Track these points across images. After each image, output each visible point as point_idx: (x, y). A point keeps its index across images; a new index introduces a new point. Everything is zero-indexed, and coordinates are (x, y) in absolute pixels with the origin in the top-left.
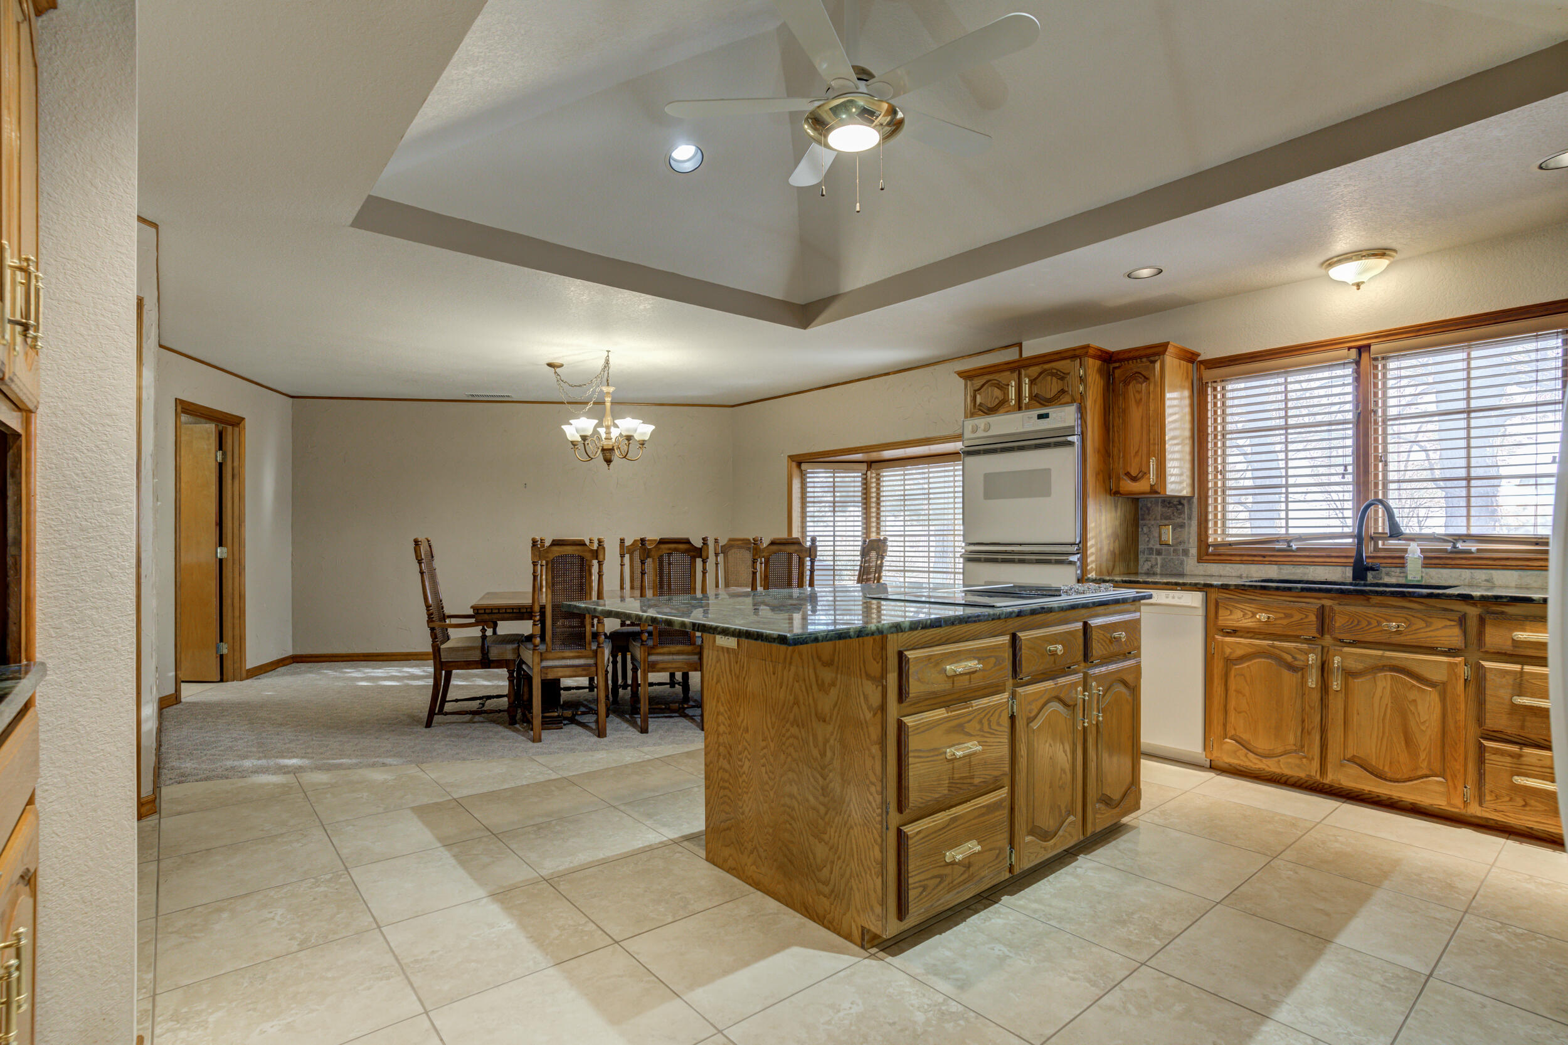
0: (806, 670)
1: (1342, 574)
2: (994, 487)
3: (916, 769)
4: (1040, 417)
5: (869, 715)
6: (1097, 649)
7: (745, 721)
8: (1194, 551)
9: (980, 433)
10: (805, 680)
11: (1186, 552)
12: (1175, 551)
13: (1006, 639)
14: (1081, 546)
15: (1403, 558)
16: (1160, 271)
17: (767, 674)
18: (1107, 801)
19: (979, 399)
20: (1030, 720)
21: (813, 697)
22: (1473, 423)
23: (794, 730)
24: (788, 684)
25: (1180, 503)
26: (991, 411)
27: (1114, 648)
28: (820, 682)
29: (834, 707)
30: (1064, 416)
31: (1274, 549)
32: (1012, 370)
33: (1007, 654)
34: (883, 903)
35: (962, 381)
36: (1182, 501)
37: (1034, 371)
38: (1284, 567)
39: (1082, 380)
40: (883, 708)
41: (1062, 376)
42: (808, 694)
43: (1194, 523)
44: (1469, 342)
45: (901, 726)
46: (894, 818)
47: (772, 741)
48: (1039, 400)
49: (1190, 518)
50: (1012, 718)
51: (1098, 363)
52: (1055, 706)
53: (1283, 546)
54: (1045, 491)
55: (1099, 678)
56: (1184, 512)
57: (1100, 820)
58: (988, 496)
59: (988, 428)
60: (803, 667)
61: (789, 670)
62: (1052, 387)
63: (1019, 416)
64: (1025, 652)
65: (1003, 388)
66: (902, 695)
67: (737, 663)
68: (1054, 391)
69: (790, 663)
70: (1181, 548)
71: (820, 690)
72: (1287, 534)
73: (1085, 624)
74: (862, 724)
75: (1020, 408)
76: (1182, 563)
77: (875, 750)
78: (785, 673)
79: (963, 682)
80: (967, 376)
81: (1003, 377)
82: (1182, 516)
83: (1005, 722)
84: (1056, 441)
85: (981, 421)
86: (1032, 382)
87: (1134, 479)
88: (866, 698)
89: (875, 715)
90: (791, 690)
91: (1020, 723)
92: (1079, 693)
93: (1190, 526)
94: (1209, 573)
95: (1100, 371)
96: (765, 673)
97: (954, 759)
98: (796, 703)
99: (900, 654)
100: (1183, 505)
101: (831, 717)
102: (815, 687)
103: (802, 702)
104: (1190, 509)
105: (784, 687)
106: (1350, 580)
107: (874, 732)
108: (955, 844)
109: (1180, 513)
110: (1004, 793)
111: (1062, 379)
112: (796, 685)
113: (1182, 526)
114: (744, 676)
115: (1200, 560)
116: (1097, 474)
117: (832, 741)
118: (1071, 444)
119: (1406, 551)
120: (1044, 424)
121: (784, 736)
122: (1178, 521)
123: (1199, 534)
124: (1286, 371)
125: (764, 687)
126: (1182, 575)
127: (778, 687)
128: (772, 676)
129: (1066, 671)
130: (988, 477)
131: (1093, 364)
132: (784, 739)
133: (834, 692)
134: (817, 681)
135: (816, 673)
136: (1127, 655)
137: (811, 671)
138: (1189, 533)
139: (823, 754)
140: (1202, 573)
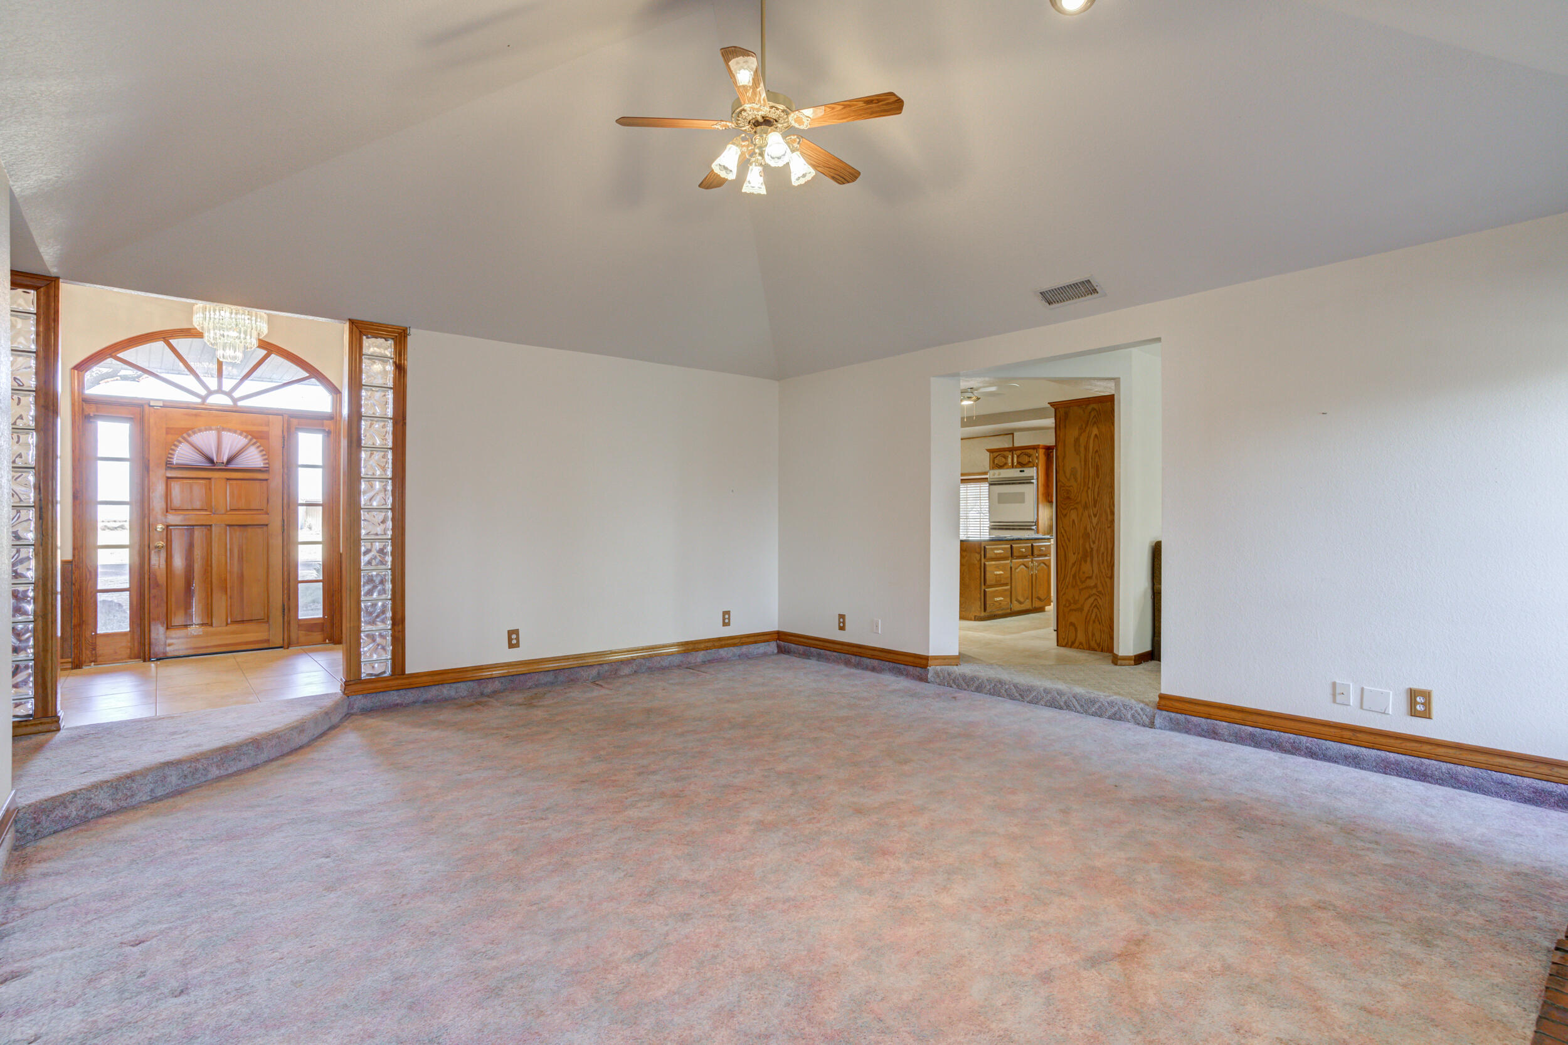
2: (1002, 499)
3: (988, 575)
4: (1021, 471)
6: (1036, 552)
9: (996, 476)
13: (1009, 546)
14: (1037, 523)
18: (1039, 599)
19: (996, 462)
20: (1016, 569)
26: (1000, 467)
27: (1041, 553)
30: (1031, 472)
32: (1010, 451)
33: (1010, 550)
34: (981, 608)
35: (988, 453)
37: (1019, 452)
39: (1037, 458)
40: (980, 560)
41: (1029, 456)
45: (985, 564)
46: (983, 587)
48: (1021, 465)
50: (1011, 568)
51: (1044, 450)
52: (1023, 567)
54: (1023, 501)
55: (1037, 561)
57: (1037, 604)
58: (1000, 502)
59: (999, 474)
62: (1025, 459)
63: (1013, 470)
64: (1014, 550)
65: (1006, 457)
66: (985, 557)
68: (1027, 461)
73: (1032, 545)
75: (1013, 467)
77: (979, 570)
79: (998, 556)
80: (991, 451)
81: (1006, 453)
83: (1009, 569)
84: (1027, 481)
85: (997, 471)
86: (1018, 457)
91: (1013, 569)
92: (1030, 564)
95: (1045, 454)
97: (997, 575)
99: (985, 547)
107: (978, 566)
108: (998, 597)
110: (1009, 587)
111: (1030, 457)
116: (1043, 495)
118: (1033, 483)
120: (1022, 474)
129: (1026, 557)
130: (1000, 494)
131: (1041, 452)
133: (967, 558)
136: (1046, 556)
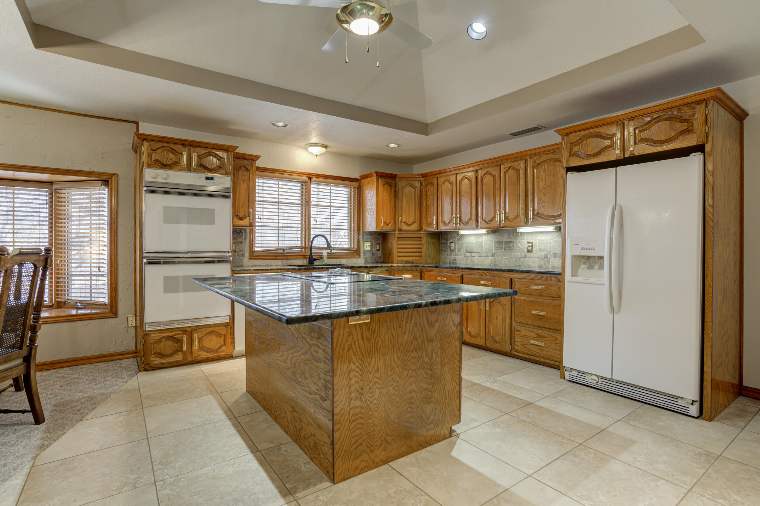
0: (421, 319)
1: (305, 262)
4: (208, 178)
5: (454, 329)
7: (376, 365)
8: (247, 255)
9: (160, 180)
10: (420, 325)
11: (243, 255)
12: (238, 255)
15: (322, 255)
16: (286, 125)
17: (394, 330)
19: (154, 157)
21: (426, 331)
22: (332, 211)
23: (414, 354)
24: (409, 331)
25: (241, 232)
26: (165, 167)
28: (429, 322)
29: (437, 332)
30: (223, 181)
31: (277, 253)
32: (184, 145)
34: (460, 408)
36: (242, 231)
37: (201, 150)
38: (284, 260)
39: (231, 163)
41: (219, 159)
42: (422, 331)
43: (247, 241)
44: (331, 184)
47: (398, 368)
48: (203, 168)
49: (245, 239)
53: (282, 252)
56: (242, 236)
59: (167, 177)
60: (419, 318)
61: (411, 322)
62: (213, 163)
63: (192, 175)
65: (177, 154)
67: (368, 331)
68: (215, 165)
69: (411, 319)
70: (241, 253)
71: (429, 327)
72: (278, 247)
74: (451, 334)
75: (189, 170)
76: (241, 261)
78: (408, 325)
80: (145, 138)
82: (242, 238)
84: (219, 194)
85: (161, 172)
86: (199, 156)
87: (241, 219)
88: (453, 321)
89: (457, 328)
90: (412, 333)
93: (245, 242)
94: (254, 265)
96: (393, 329)
98: (415, 338)
100: (242, 232)
101: (436, 338)
102: (427, 326)
103: (418, 336)
104: (245, 235)
105: (407, 333)
106: (308, 264)
109: (241, 237)
112: (415, 329)
113: (241, 243)
114: (375, 337)
115: (250, 258)
117: (436, 350)
118: (228, 197)
119: (322, 253)
121: (406, 361)
122: (239, 240)
123: (250, 247)
124: (279, 179)
125: (392, 337)
126: (242, 266)
127: (403, 334)
128: (398, 329)
132: (407, 362)
133: (437, 324)
134: (428, 322)
135: (427, 319)
137: (425, 319)
138: (245, 246)
139: (431, 359)
140: (251, 264)
